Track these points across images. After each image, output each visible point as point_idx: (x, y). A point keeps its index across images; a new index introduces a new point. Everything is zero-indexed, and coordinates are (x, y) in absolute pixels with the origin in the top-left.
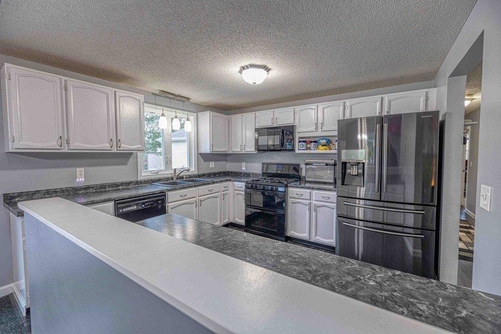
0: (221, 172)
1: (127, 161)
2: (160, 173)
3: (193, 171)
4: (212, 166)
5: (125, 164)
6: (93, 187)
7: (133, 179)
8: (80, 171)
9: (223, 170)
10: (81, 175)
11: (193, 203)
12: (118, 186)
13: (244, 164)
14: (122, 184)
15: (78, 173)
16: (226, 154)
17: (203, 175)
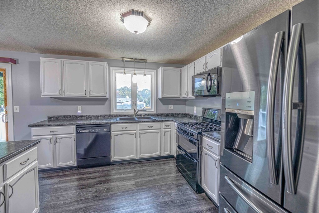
0: (180, 114)
1: (105, 103)
2: (127, 111)
3: (153, 112)
4: (171, 108)
5: (104, 104)
6: (85, 117)
7: (108, 114)
8: (80, 107)
9: (181, 112)
10: (80, 109)
11: (133, 134)
12: (99, 117)
13: (195, 108)
14: (101, 116)
15: (78, 108)
16: (186, 99)
17: (162, 115)
